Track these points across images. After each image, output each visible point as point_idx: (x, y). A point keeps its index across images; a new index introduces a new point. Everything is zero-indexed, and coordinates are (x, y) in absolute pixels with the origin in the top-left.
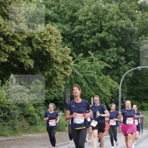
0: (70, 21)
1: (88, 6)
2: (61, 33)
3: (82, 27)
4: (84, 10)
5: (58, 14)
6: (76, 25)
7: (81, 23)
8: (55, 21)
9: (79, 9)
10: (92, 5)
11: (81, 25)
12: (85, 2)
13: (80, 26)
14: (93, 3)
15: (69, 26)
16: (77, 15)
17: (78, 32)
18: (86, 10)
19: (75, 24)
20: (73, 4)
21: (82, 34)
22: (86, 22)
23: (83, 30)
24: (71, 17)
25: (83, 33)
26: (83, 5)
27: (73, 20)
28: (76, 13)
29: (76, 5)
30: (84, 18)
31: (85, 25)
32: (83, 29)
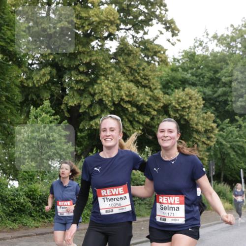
0: (211, 83)
1: (233, 65)
2: (202, 98)
3: (228, 89)
4: (228, 69)
5: (197, 76)
6: (220, 87)
7: (225, 84)
8: (194, 84)
9: (222, 69)
10: (238, 63)
11: (225, 87)
12: (230, 61)
13: (224, 89)
14: (239, 61)
15: (210, 89)
16: (220, 76)
17: (222, 96)
18: (230, 70)
19: (218, 86)
20: (214, 64)
21: (226, 97)
22: (231, 84)
23: (227, 93)
24: (212, 79)
25: (229, 96)
26: (227, 64)
27: (215, 81)
28: (219, 74)
29: (217, 65)
30: (228, 79)
31: (230, 87)
32: (227, 91)
